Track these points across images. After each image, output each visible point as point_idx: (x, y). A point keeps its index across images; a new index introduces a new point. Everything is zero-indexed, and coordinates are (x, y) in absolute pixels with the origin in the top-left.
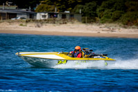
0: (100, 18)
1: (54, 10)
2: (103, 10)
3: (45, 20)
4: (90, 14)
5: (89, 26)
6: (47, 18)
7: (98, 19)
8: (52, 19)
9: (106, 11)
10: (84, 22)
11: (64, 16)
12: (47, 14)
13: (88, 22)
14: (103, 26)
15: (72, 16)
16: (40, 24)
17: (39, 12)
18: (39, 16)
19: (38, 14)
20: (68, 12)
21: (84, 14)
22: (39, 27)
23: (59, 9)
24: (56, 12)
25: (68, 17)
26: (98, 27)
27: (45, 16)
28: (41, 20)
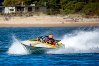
0: (64, 9)
1: (20, 4)
2: (66, 2)
3: (13, 14)
4: (54, 6)
5: (54, 17)
6: (14, 11)
7: (62, 10)
8: (19, 12)
9: (69, 3)
10: (49, 14)
11: (30, 9)
12: (14, 8)
13: (52, 14)
14: (66, 17)
15: (37, 8)
16: (8, 17)
17: (7, 6)
18: (7, 10)
19: (6, 8)
20: (34, 5)
21: (48, 7)
22: (7, 20)
23: (26, 2)
24: (22, 6)
25: (34, 10)
26: (62, 18)
27: (12, 10)
28: (8, 14)
